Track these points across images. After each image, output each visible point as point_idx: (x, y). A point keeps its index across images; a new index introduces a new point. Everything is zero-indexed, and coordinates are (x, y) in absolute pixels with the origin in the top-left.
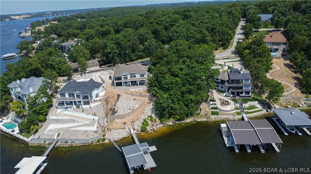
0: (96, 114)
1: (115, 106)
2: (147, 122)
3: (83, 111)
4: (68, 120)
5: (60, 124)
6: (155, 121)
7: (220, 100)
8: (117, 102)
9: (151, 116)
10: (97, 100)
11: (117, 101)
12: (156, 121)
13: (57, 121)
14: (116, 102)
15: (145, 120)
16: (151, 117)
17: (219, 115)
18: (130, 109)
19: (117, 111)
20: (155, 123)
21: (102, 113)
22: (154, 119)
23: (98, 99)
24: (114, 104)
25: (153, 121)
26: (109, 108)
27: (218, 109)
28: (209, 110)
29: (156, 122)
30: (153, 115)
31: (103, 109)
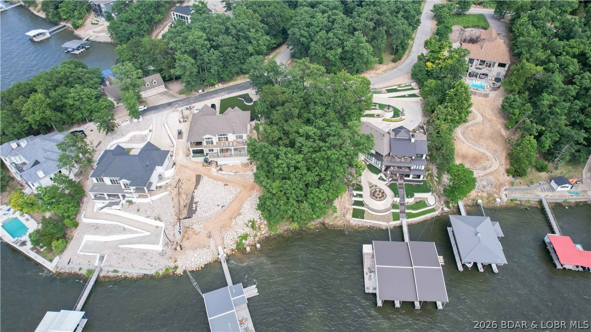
0: (161, 217)
1: (193, 198)
3: (138, 210)
4: (115, 226)
7: (370, 187)
8: (196, 191)
9: (254, 218)
13: (96, 229)
14: (194, 189)
16: (252, 221)
17: (364, 218)
18: (218, 205)
19: (196, 210)
20: (258, 231)
21: (170, 215)
22: (258, 224)
23: (163, 183)
24: (190, 194)
25: (256, 228)
26: (183, 204)
27: (365, 206)
28: (350, 206)
29: (262, 229)
30: (257, 218)
31: (173, 205)
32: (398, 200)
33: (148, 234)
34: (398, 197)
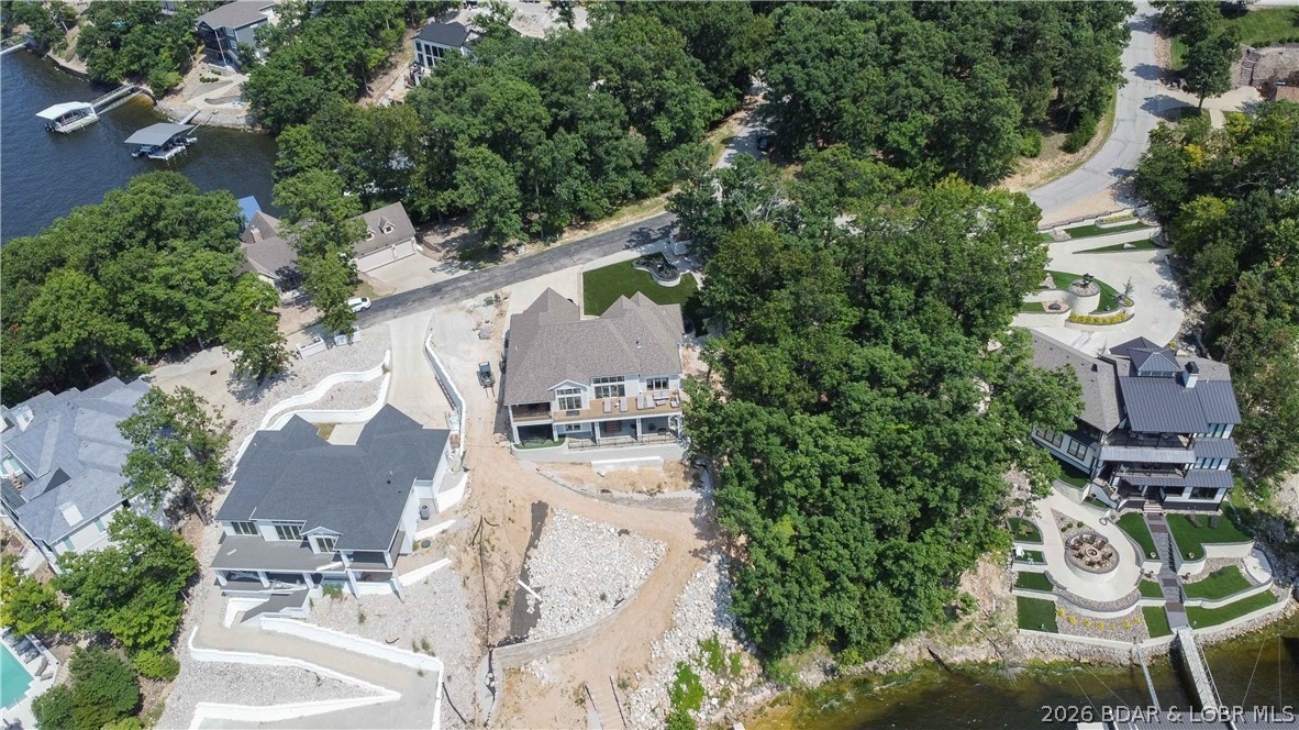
0: (429, 640)
1: (525, 576)
2: (697, 678)
3: (362, 618)
4: (290, 673)
5: (248, 704)
6: (736, 669)
7: (1063, 530)
8: (533, 552)
9: (715, 637)
10: (426, 544)
11: (532, 545)
12: (742, 667)
13: (233, 682)
14: (528, 549)
15: (684, 674)
16: (711, 646)
17: (1054, 629)
18: (603, 597)
19: (537, 615)
20: (733, 680)
21: (458, 629)
22: (730, 658)
23: (431, 532)
24: (516, 563)
25: (725, 669)
26: (495, 594)
27: (1055, 589)
28: (1007, 590)
29: (742, 672)
30: (725, 635)
31: (466, 601)
32: (1154, 567)
33: (394, 696)
34: (1157, 558)
